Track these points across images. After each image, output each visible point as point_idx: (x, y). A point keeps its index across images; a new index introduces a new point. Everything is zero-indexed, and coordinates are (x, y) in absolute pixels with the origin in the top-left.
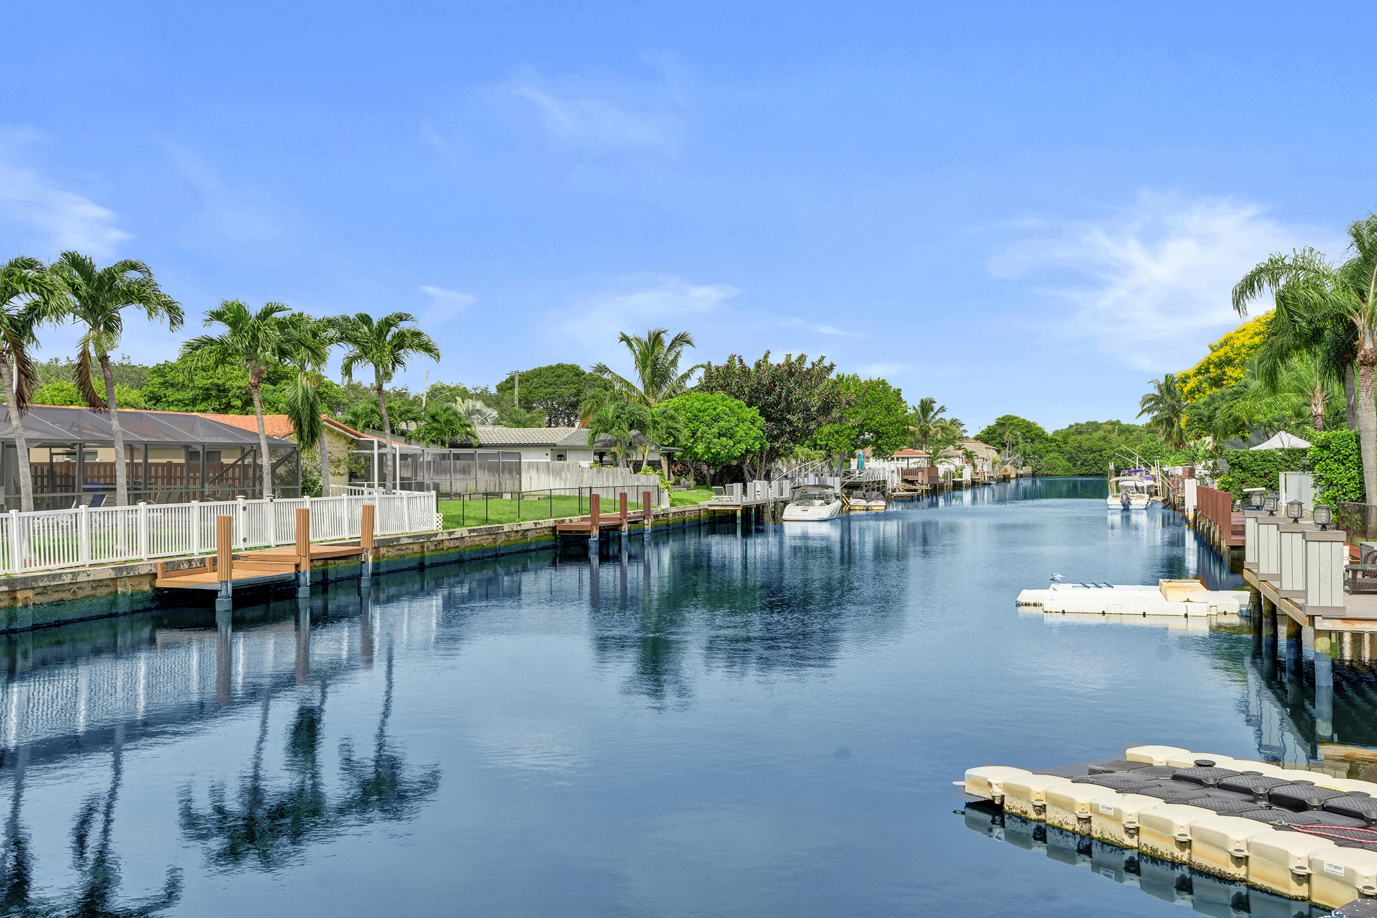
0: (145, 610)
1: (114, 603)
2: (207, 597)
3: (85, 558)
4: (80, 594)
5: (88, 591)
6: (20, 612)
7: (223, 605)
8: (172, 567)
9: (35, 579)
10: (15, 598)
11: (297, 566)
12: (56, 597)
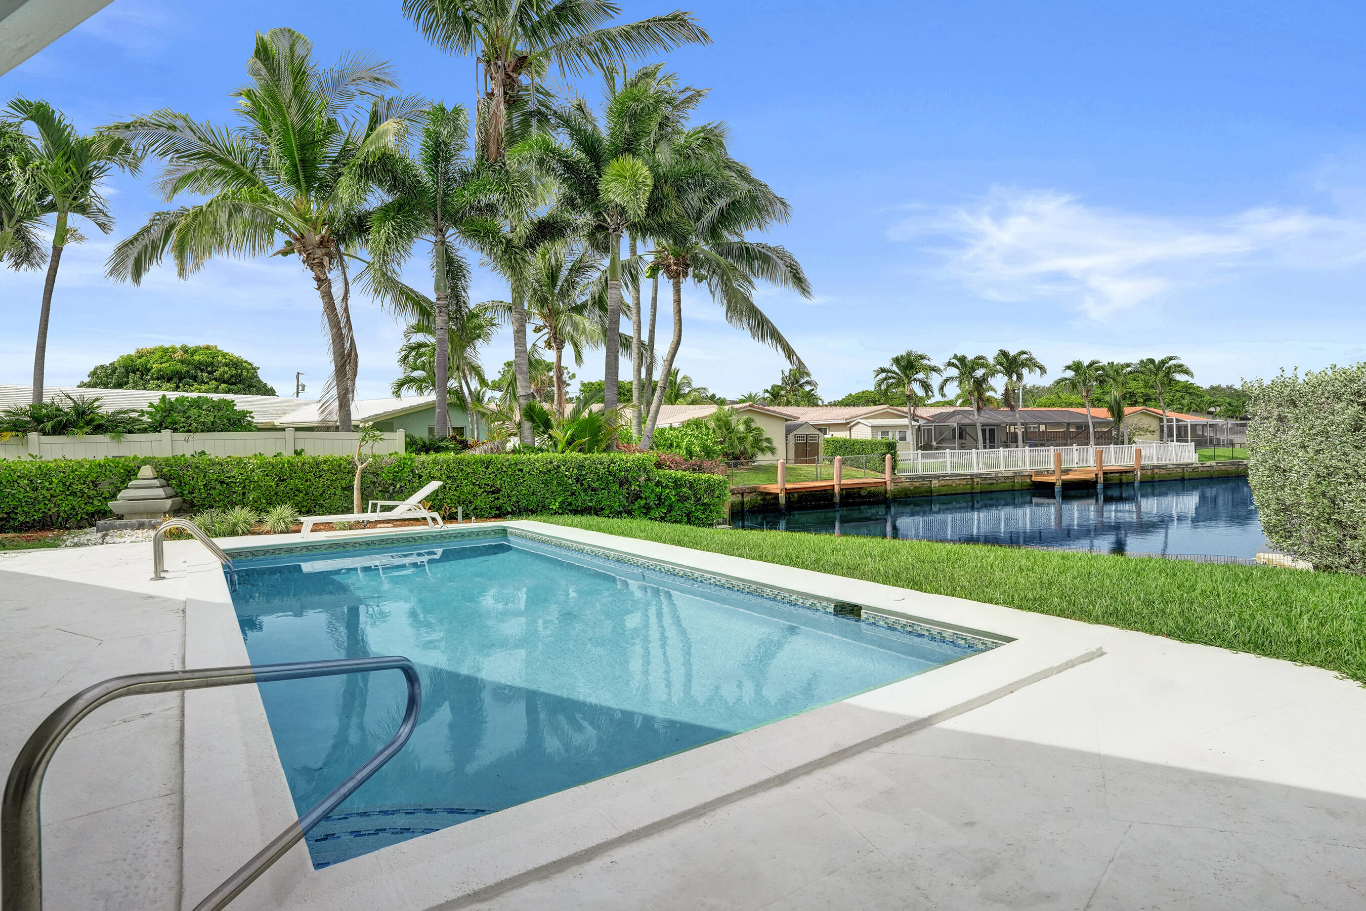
0: (1027, 489)
1: (1013, 486)
2: (1051, 485)
3: (1002, 468)
5: (1003, 480)
6: (975, 486)
7: (1058, 488)
8: (1039, 473)
9: (981, 474)
11: (1096, 475)
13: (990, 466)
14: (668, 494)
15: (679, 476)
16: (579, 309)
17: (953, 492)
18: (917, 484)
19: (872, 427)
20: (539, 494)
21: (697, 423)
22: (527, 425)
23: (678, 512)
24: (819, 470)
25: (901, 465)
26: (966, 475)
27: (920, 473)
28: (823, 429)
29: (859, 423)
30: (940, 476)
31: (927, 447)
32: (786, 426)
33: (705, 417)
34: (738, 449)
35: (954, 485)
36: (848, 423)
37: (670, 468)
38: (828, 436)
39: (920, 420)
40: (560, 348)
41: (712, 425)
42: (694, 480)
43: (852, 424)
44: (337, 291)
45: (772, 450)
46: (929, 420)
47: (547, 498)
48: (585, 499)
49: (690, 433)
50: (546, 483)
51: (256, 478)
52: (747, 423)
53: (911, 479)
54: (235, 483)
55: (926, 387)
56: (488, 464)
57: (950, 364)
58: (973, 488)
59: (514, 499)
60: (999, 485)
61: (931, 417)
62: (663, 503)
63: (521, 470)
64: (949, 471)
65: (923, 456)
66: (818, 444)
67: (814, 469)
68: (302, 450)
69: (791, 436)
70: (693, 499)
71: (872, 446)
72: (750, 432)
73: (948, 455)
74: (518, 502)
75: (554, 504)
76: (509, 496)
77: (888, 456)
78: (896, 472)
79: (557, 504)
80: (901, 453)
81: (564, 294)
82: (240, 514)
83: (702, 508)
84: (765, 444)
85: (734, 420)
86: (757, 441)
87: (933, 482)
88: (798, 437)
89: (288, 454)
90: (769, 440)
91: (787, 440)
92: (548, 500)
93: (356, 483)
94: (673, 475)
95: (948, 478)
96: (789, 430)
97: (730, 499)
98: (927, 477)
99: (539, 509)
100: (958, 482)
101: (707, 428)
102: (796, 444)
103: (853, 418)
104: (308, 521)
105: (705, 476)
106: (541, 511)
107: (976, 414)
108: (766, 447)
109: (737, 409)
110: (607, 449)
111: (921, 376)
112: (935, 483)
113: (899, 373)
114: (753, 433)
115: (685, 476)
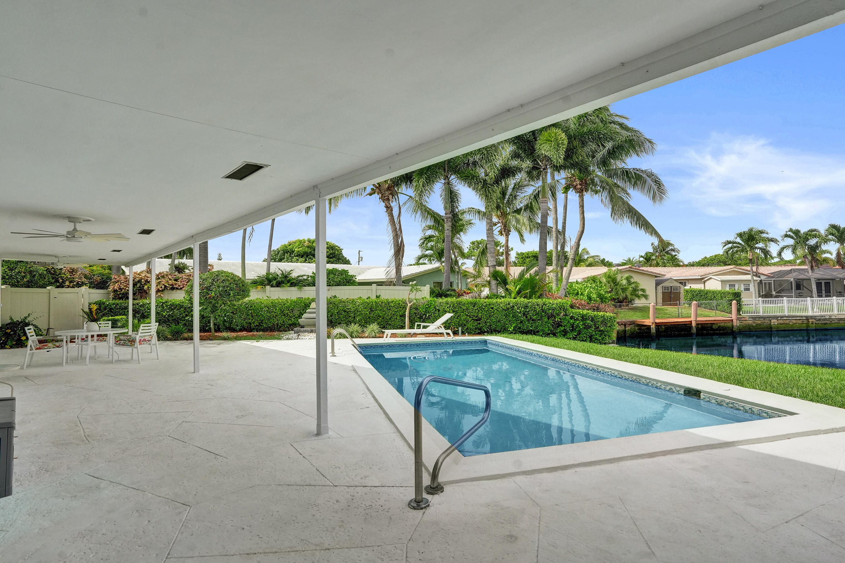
3: (836, 312)
4: (833, 322)
5: (836, 321)
10: (809, 321)
12: (824, 322)
13: (824, 310)
14: (578, 324)
15: (585, 313)
16: (518, 211)
17: (791, 329)
18: (759, 322)
19: (722, 281)
20: (502, 322)
21: (594, 279)
22: (494, 283)
23: (584, 335)
24: (680, 311)
25: (745, 308)
26: (802, 317)
27: (761, 314)
28: (683, 282)
29: (711, 278)
30: (778, 317)
31: (768, 295)
32: (656, 281)
33: (599, 275)
34: (622, 296)
35: (791, 323)
36: (703, 279)
37: (579, 308)
38: (687, 287)
39: (761, 276)
40: (507, 235)
41: (604, 280)
42: (595, 316)
43: (706, 279)
44: (395, 212)
45: (646, 297)
46: (769, 276)
47: (507, 324)
48: (528, 325)
49: (590, 286)
50: (506, 316)
51: (360, 309)
52: (627, 279)
53: (754, 318)
54: (351, 312)
55: (766, 252)
56: (474, 304)
57: (786, 236)
58: (808, 326)
59: (488, 324)
60: (833, 325)
61: (771, 274)
62: (575, 329)
63: (492, 308)
64: (786, 313)
65: (763, 302)
66: (680, 293)
67: (677, 310)
68: (380, 296)
69: (660, 287)
70: (594, 327)
71: (722, 294)
72: (630, 285)
73: (785, 302)
74: (490, 326)
75: (511, 328)
76: (485, 323)
77: (734, 302)
78: (741, 313)
79: (512, 328)
80: (745, 299)
81: (509, 203)
82: (354, 327)
83: (600, 333)
84: (641, 293)
85: (619, 278)
86: (635, 290)
87: (773, 321)
88: (665, 288)
89: (374, 298)
90: (643, 290)
91: (656, 290)
92: (507, 325)
93: (407, 313)
94: (581, 313)
95: (785, 318)
96: (658, 284)
97: (617, 328)
98: (767, 317)
99: (502, 330)
100: (794, 321)
101: (601, 282)
102: (663, 293)
103: (706, 275)
104: (388, 332)
105: (601, 314)
106: (503, 331)
107: (810, 272)
108: (642, 295)
109: (621, 270)
110: (540, 297)
111: (761, 245)
112: (774, 322)
113: (743, 244)
114: (633, 286)
115: (589, 313)
